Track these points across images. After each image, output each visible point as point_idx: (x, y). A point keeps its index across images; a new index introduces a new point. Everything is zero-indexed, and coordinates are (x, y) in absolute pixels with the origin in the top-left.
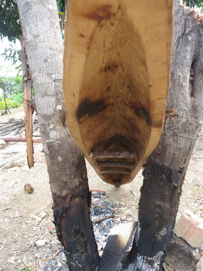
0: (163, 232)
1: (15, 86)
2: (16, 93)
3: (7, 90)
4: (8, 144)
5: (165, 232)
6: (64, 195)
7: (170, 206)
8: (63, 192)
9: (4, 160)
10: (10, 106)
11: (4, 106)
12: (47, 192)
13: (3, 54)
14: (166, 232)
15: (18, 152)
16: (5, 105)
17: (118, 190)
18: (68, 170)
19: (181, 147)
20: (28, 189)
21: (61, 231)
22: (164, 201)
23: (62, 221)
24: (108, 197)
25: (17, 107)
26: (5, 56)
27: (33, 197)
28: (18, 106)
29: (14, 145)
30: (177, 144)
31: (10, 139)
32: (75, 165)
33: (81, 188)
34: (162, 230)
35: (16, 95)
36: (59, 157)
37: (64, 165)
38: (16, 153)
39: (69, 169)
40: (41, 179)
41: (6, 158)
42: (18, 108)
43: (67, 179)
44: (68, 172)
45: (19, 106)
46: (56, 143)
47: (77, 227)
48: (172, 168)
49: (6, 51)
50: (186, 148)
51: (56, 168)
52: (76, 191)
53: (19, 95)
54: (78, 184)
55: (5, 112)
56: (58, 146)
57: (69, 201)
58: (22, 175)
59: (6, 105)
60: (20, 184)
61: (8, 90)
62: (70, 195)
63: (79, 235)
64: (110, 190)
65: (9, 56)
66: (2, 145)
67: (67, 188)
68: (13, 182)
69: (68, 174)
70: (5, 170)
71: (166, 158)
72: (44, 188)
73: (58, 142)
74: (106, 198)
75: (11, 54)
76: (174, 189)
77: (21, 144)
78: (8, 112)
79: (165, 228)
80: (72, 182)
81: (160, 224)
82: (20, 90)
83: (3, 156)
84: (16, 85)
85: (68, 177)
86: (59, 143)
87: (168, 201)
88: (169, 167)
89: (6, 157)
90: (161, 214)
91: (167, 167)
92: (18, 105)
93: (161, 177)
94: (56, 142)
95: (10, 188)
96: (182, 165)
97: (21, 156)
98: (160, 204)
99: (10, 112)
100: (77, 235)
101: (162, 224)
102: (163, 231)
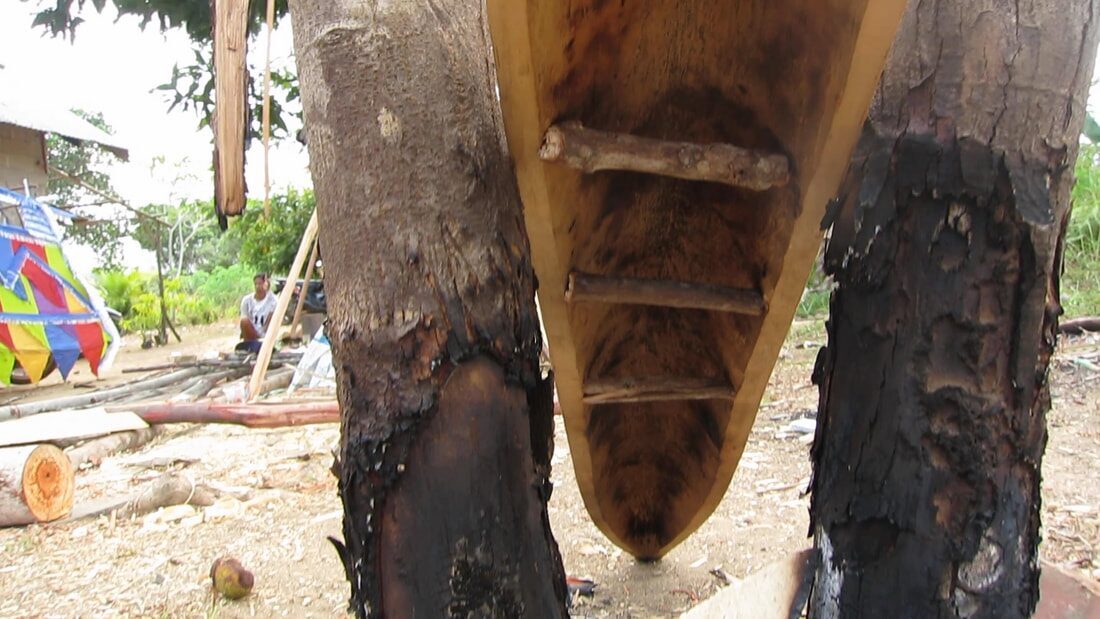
0: (983, 571)
1: (203, 242)
2: (209, 270)
3: (171, 258)
4: (155, 434)
5: (996, 567)
6: (402, 332)
7: (1006, 400)
8: (398, 315)
9: (132, 489)
10: (179, 316)
11: (157, 311)
12: (316, 595)
13: (164, 87)
14: (1000, 570)
15: (197, 461)
16: (160, 310)
17: (653, 576)
18: (431, 190)
19: (1038, 24)
20: (229, 579)
21: (381, 589)
22: (972, 366)
23: (388, 518)
24: (607, 603)
25: (207, 318)
26: (171, 94)
27: (249, 612)
28: (212, 318)
29: (182, 437)
30: (1014, 10)
31: (168, 412)
32: (470, 163)
33: (500, 305)
34: (977, 558)
35: (207, 274)
36: (385, 116)
37: (407, 157)
38: (187, 464)
39: (434, 181)
40: (289, 547)
41: (144, 480)
42: (212, 325)
43: (425, 242)
44: (430, 199)
45: (216, 318)
46: (368, 36)
47: (478, 552)
48: (1003, 147)
49: (177, 74)
50: (1068, 29)
51: (365, 180)
52: (476, 314)
53: (219, 275)
54: (483, 274)
55: (156, 337)
56: (380, 50)
57: (435, 373)
58: (205, 538)
59: (164, 309)
60: (192, 567)
61: (177, 258)
62: (441, 336)
63: (486, 608)
64: (616, 578)
65: (189, 95)
66: (132, 434)
67: (420, 290)
68: (163, 559)
69: (432, 209)
70: (130, 518)
71: (963, 101)
72: (302, 581)
73: (383, 31)
74: (600, 609)
75: (194, 87)
76: (1024, 287)
77: (213, 435)
78: (171, 337)
79: (990, 540)
80: (453, 262)
81: (961, 518)
82: (225, 258)
83: (129, 474)
84: (209, 237)
85: (430, 228)
86: (385, 36)
87: (992, 364)
88: (984, 142)
89: (144, 477)
90: (966, 449)
91: (975, 144)
92: (212, 314)
93: (942, 222)
94: (372, 31)
95: (143, 584)
96: (1054, 133)
97: (210, 475)
98: (949, 388)
99: (178, 338)
100: (473, 605)
101: (973, 512)
102: (979, 564)
